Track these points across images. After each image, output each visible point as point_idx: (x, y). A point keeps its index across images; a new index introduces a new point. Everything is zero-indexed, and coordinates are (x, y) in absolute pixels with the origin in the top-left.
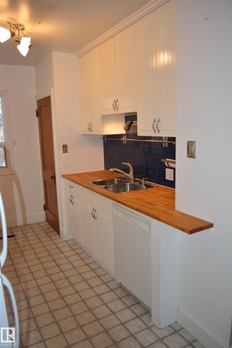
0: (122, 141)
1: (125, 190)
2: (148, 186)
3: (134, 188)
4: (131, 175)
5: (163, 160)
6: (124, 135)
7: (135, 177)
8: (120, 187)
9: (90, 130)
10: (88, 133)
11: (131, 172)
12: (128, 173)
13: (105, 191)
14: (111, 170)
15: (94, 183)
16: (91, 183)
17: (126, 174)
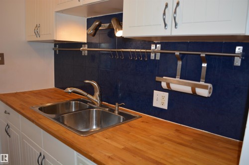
2: (128, 117)
3: (104, 119)
4: (96, 98)
5: (158, 79)
6: (84, 44)
8: (82, 116)
9: (37, 34)
10: (35, 38)
11: (97, 94)
12: (93, 94)
14: (69, 90)
15: (41, 109)
16: (37, 109)
17: (89, 96)
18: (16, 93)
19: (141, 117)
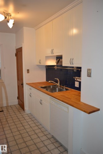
0: (54, 68)
1: (56, 91)
2: (67, 90)
3: (60, 90)
4: (58, 84)
5: (74, 78)
6: (55, 65)
7: (60, 85)
8: (53, 89)
9: (40, 63)
10: (39, 64)
11: (59, 83)
12: (57, 83)
13: (46, 91)
14: (49, 81)
15: (41, 87)
16: (40, 87)
17: (56, 83)
18: (33, 83)
19: (71, 90)
